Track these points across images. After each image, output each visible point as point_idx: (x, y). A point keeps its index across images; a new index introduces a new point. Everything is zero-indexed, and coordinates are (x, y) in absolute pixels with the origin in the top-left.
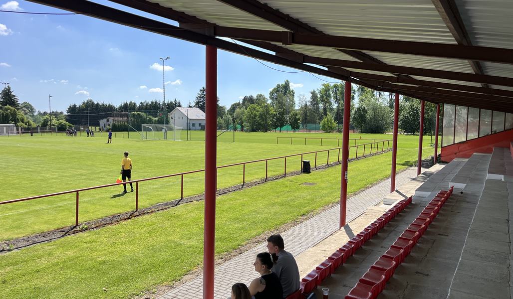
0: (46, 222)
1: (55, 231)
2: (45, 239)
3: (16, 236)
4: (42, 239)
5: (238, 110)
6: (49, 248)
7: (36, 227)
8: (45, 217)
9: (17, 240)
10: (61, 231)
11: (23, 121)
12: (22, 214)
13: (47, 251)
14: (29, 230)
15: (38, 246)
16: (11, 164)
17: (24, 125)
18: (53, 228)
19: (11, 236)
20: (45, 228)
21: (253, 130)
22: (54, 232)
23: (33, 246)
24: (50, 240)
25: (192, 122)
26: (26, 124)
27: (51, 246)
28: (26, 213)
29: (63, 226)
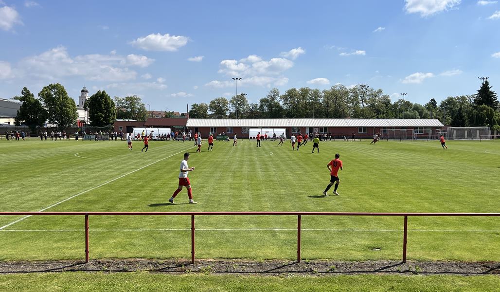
0: (471, 250)
1: (478, 263)
2: (462, 271)
3: (429, 258)
4: (457, 270)
6: (460, 283)
7: (457, 253)
8: (473, 243)
9: (429, 263)
10: (484, 266)
12: (449, 233)
13: (456, 286)
14: (447, 254)
15: (449, 277)
16: (465, 173)
18: (476, 258)
19: (424, 257)
20: (467, 256)
22: (474, 265)
23: (443, 275)
24: (467, 274)
27: (464, 281)
28: (454, 233)
29: (491, 260)
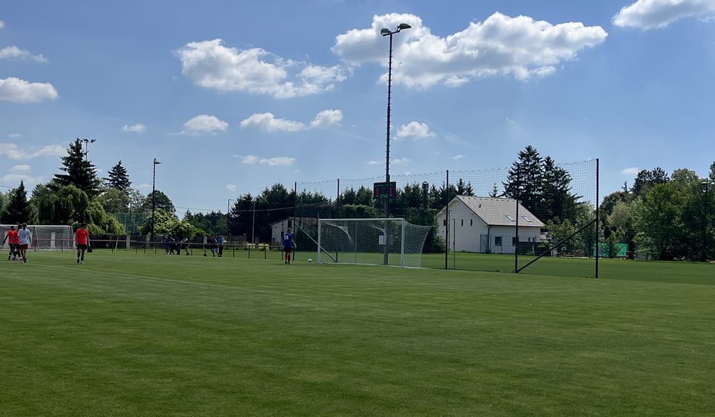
5: (620, 206)
11: (97, 220)
17: (99, 229)
21: (665, 256)
25: (495, 233)
26: (104, 228)
